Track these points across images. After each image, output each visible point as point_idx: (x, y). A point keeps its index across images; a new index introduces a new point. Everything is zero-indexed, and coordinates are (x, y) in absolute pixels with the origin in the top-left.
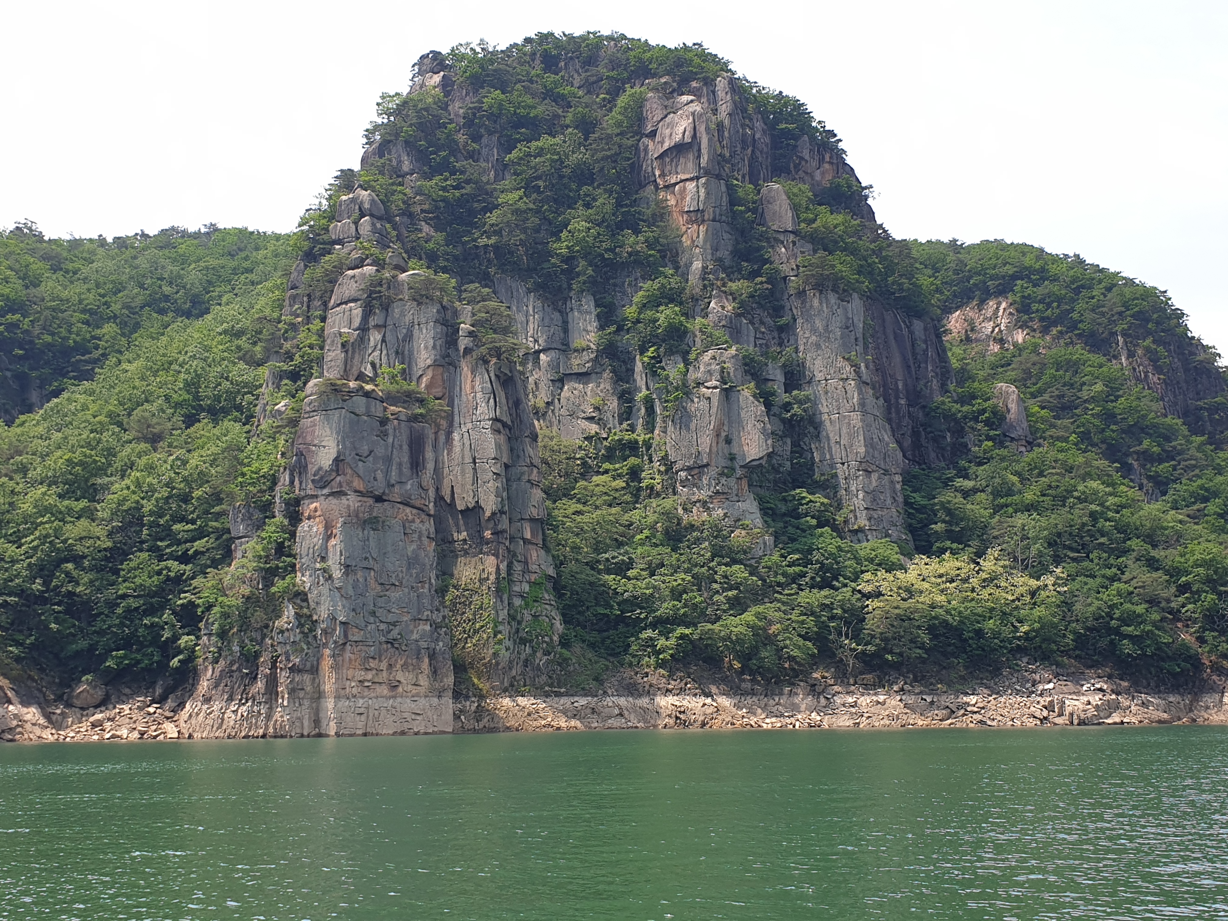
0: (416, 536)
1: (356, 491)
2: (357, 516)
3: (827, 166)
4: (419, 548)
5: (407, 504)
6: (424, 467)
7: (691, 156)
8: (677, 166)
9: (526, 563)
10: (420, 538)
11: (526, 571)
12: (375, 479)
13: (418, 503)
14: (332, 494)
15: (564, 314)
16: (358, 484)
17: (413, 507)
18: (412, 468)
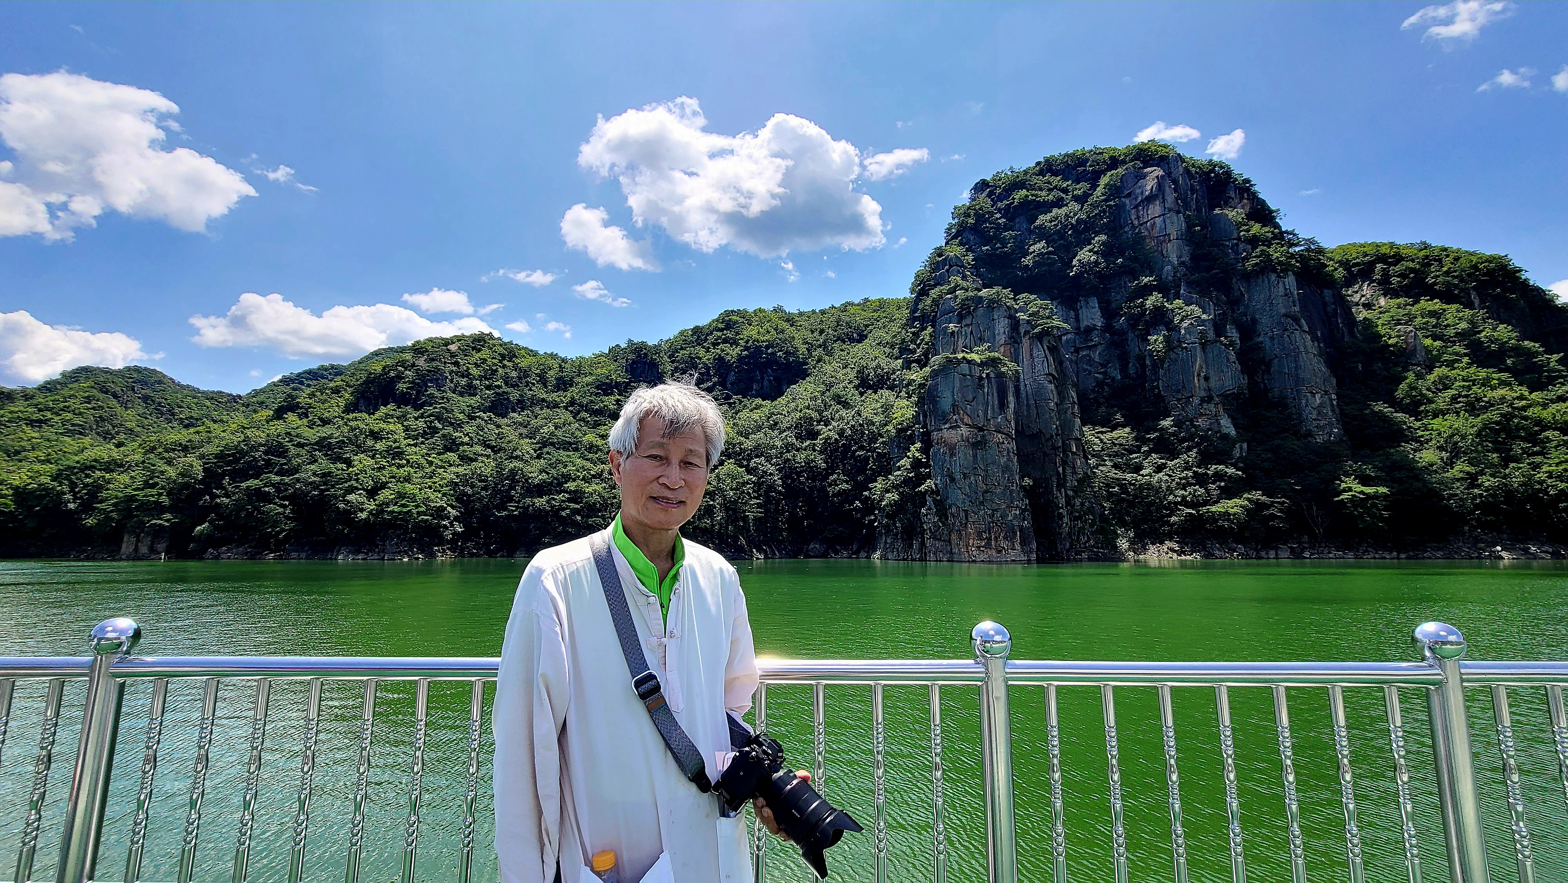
0: (1005, 453)
1: (966, 425)
2: (968, 441)
3: (1245, 201)
4: (1008, 460)
5: (999, 432)
6: (1008, 407)
7: (1158, 203)
8: (1147, 210)
9: (1074, 468)
10: (1008, 453)
11: (1074, 473)
12: (978, 416)
13: (1005, 431)
14: (951, 428)
15: (1076, 311)
16: (967, 420)
17: (1004, 434)
18: (1000, 408)
